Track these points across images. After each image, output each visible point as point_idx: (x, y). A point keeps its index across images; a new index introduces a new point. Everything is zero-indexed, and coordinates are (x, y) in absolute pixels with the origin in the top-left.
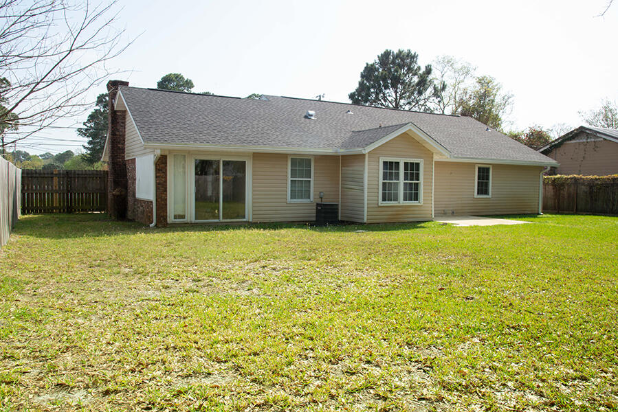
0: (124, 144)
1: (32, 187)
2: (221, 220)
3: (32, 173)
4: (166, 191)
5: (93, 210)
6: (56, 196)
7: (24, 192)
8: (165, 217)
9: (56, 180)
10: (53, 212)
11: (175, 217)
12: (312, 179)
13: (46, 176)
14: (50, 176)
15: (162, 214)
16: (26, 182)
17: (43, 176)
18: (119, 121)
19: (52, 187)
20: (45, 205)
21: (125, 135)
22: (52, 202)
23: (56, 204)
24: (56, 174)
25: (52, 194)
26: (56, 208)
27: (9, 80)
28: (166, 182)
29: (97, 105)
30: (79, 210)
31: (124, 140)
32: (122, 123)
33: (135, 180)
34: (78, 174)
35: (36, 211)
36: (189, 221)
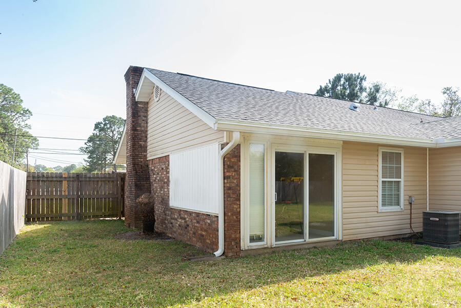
0: (146, 141)
1: (38, 192)
2: (308, 240)
3: (38, 177)
4: (239, 200)
5: (105, 216)
6: (65, 202)
7: (29, 197)
8: (238, 241)
9: (65, 184)
10: (61, 220)
11: (252, 239)
12: (402, 180)
13: (55, 179)
14: (59, 179)
15: (233, 236)
16: (31, 186)
17: (50, 179)
18: (142, 114)
19: (61, 191)
20: (52, 211)
21: (147, 131)
22: (61, 208)
23: (65, 210)
24: (65, 178)
25: (61, 199)
26: (65, 215)
27: (31, 111)
28: (238, 185)
29: (94, 130)
30: (90, 216)
31: (146, 137)
32: (145, 117)
33: (168, 183)
34: (89, 178)
35: (43, 218)
36: (269, 245)
